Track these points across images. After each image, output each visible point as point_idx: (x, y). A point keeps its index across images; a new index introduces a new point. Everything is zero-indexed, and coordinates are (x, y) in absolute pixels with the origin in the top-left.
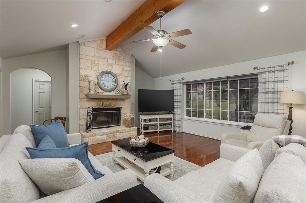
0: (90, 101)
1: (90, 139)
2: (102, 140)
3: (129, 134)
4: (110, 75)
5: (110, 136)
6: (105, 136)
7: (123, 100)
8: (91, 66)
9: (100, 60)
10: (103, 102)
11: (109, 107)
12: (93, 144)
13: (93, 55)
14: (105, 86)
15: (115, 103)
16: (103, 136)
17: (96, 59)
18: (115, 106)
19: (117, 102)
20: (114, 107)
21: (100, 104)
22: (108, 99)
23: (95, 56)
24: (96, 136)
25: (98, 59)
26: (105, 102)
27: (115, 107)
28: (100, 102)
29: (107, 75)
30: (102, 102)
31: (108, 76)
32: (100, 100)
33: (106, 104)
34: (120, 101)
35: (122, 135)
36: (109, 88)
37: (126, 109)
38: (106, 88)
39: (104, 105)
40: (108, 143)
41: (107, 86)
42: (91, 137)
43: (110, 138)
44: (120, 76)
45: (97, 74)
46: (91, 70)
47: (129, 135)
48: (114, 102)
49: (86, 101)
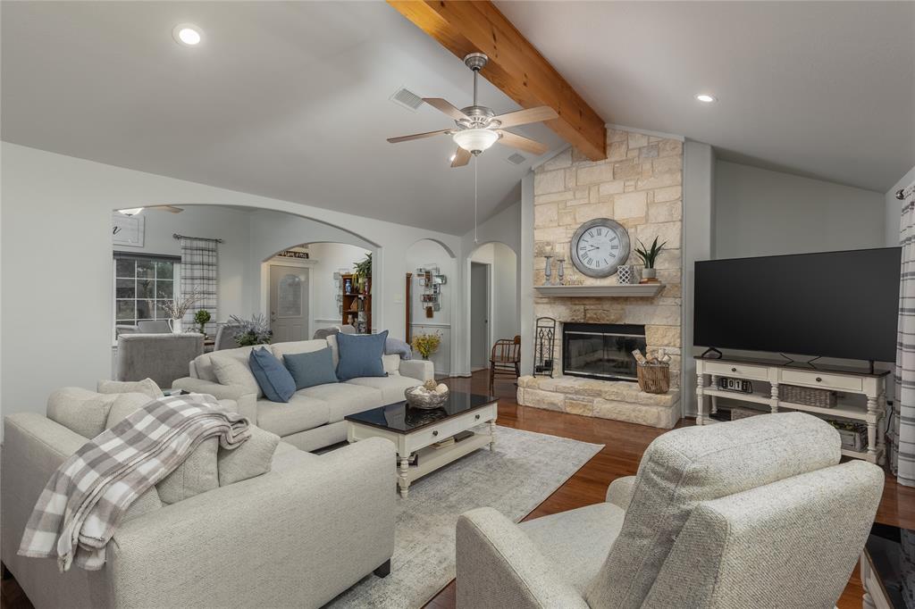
0: (554, 303)
1: (528, 393)
2: (552, 404)
3: (634, 411)
4: (604, 230)
5: (574, 400)
6: (562, 396)
7: (647, 300)
8: (556, 218)
9: (578, 195)
10: (587, 307)
11: (603, 322)
12: (534, 408)
13: (562, 188)
14: (590, 261)
15: (623, 309)
16: (554, 394)
17: (569, 195)
18: (621, 318)
19: (629, 307)
20: (618, 323)
21: (579, 310)
22: (599, 299)
23: (567, 189)
24: (539, 388)
25: (574, 196)
26: (592, 307)
27: (622, 323)
28: (578, 307)
29: (594, 231)
30: (582, 307)
31: (599, 234)
32: (577, 302)
33: (595, 313)
34: (640, 302)
35: (609, 406)
36: (600, 268)
37: (660, 332)
38: (593, 266)
39: (588, 315)
40: (568, 416)
41: (594, 262)
42: (529, 387)
43: (572, 405)
44: (639, 227)
45: (571, 233)
46: (559, 226)
47: (633, 415)
48: (619, 307)
49: (547, 303)
